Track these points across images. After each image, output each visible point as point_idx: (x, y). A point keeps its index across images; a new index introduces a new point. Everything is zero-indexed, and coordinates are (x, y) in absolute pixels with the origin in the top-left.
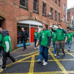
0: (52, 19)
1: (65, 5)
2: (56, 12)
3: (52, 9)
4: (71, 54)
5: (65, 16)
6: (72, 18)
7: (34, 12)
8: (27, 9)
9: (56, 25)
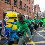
0: (25, 11)
1: (33, 3)
2: (28, 7)
3: (25, 5)
4: (36, 32)
6: (37, 11)
7: (15, 6)
8: (10, 4)
9: (27, 14)
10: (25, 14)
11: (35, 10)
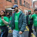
2: (27, 3)
5: (32, 5)
6: (36, 6)
9: (27, 10)
10: (25, 10)
11: (34, 6)
